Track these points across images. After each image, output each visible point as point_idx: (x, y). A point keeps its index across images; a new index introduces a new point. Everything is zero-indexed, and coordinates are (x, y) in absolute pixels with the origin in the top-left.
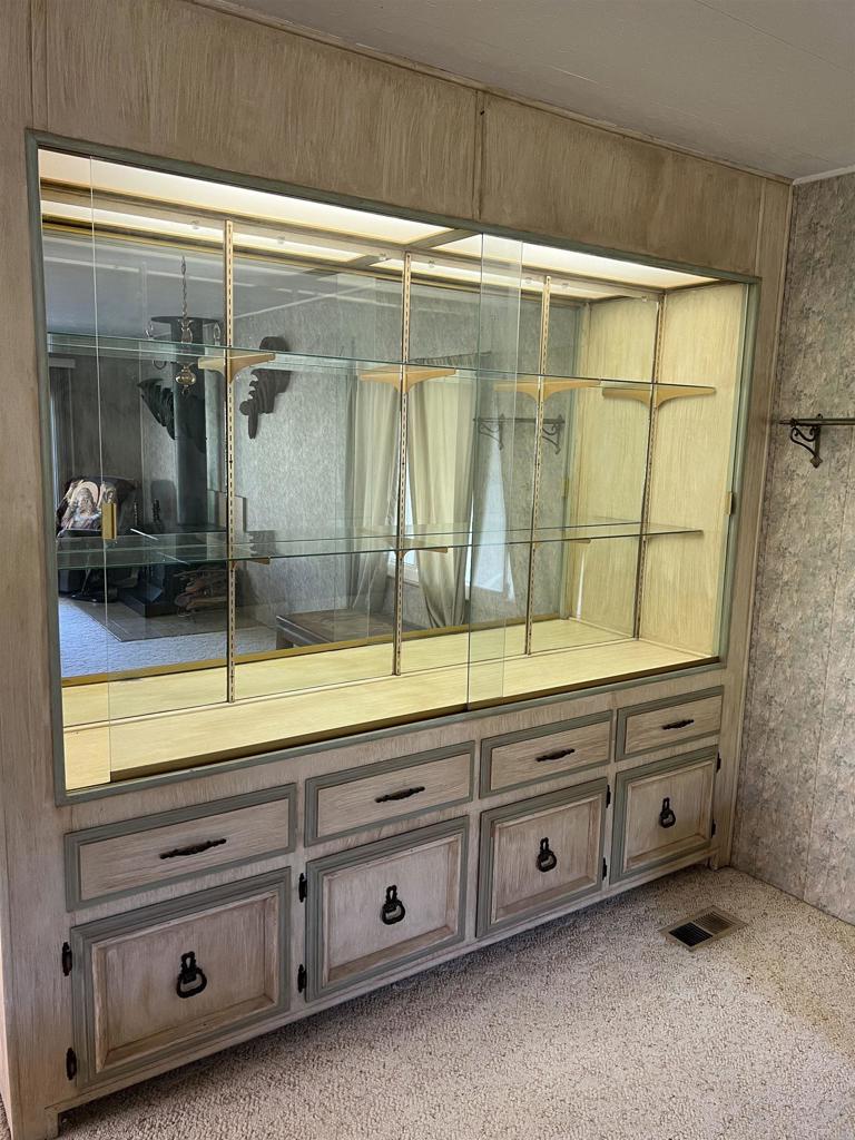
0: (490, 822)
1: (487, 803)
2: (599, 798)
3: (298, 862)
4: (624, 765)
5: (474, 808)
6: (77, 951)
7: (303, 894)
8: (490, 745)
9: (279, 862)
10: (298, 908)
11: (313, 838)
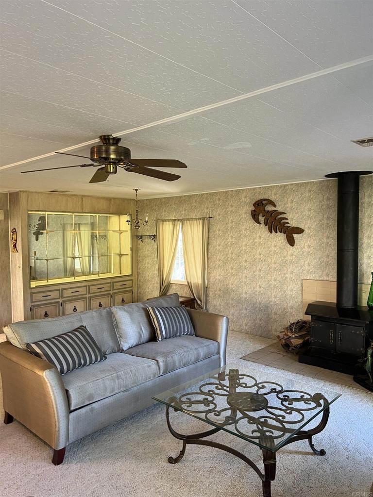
0: (90, 298)
1: (89, 295)
2: (110, 296)
3: (61, 300)
4: (114, 291)
5: (88, 296)
6: (32, 308)
7: (61, 305)
8: (89, 286)
9: (58, 300)
10: (61, 307)
11: (63, 297)
